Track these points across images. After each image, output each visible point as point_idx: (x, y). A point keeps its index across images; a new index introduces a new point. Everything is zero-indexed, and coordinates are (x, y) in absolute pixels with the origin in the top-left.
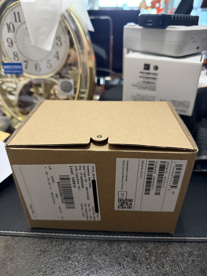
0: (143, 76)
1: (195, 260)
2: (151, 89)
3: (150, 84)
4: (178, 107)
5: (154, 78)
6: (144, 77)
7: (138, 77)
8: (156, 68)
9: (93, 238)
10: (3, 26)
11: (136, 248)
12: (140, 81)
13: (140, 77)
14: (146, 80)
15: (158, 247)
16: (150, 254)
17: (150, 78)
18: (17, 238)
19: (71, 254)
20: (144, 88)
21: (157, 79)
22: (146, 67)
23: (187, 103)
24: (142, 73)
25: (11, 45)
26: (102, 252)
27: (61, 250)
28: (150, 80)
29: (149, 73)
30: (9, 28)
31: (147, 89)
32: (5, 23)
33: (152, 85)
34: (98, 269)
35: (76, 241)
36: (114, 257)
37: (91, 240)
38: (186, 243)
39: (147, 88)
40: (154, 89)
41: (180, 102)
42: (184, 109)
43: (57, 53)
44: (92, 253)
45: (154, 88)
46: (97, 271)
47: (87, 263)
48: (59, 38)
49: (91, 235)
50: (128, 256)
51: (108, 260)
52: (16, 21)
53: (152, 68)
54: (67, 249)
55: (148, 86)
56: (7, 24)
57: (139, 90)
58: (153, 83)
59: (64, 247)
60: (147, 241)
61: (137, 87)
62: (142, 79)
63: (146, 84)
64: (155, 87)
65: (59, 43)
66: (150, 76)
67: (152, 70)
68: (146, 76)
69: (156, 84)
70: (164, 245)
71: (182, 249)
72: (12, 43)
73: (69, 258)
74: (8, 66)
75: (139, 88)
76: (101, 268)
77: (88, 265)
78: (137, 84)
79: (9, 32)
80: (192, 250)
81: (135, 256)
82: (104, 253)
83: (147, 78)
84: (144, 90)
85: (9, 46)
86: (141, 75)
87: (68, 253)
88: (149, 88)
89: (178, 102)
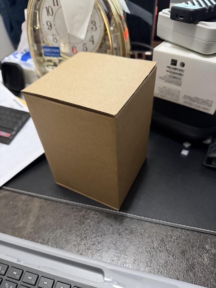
0: (170, 70)
1: (181, 243)
2: (177, 84)
3: (176, 79)
4: (202, 104)
5: (180, 74)
6: (171, 72)
7: (166, 71)
8: (183, 65)
9: (104, 211)
10: (43, 9)
11: (135, 224)
12: (167, 75)
13: (167, 71)
14: (173, 75)
15: (153, 227)
16: (145, 231)
17: (177, 73)
18: (49, 202)
19: (85, 220)
20: (171, 82)
21: (183, 75)
22: (173, 63)
23: (210, 102)
24: (169, 67)
25: (50, 28)
26: (108, 223)
27: (78, 215)
28: (176, 76)
29: (175, 69)
30: (48, 11)
31: (173, 84)
32: (44, 7)
33: (178, 80)
34: (102, 235)
35: (90, 210)
36: (116, 228)
37: (102, 212)
38: (177, 228)
39: (173, 82)
40: (180, 85)
41: (203, 100)
42: (207, 107)
43: (92, 37)
44: (101, 222)
45: (179, 83)
46: (102, 236)
47: (95, 228)
48: (94, 23)
49: (103, 208)
50: (127, 229)
51: (111, 229)
52: (54, 5)
53: (178, 64)
54: (83, 216)
55: (174, 80)
56: (46, 8)
57: (166, 83)
58: (179, 79)
59: (81, 213)
60: (145, 221)
61: (164, 80)
62: (169, 73)
63: (172, 78)
64: (181, 83)
65: (94, 27)
66: (176, 71)
67: (178, 66)
68: (173, 71)
69: (182, 80)
70: (158, 227)
71: (173, 232)
72: (51, 26)
73: (83, 222)
74: (47, 49)
75: (165, 81)
76: (105, 234)
77: (96, 230)
78: (164, 77)
79: (48, 15)
80: (180, 234)
81: (132, 230)
82: (109, 223)
83: (174, 73)
84: (171, 84)
85: (48, 28)
86: (168, 69)
87: (83, 219)
88: (175, 83)
89: (202, 100)
